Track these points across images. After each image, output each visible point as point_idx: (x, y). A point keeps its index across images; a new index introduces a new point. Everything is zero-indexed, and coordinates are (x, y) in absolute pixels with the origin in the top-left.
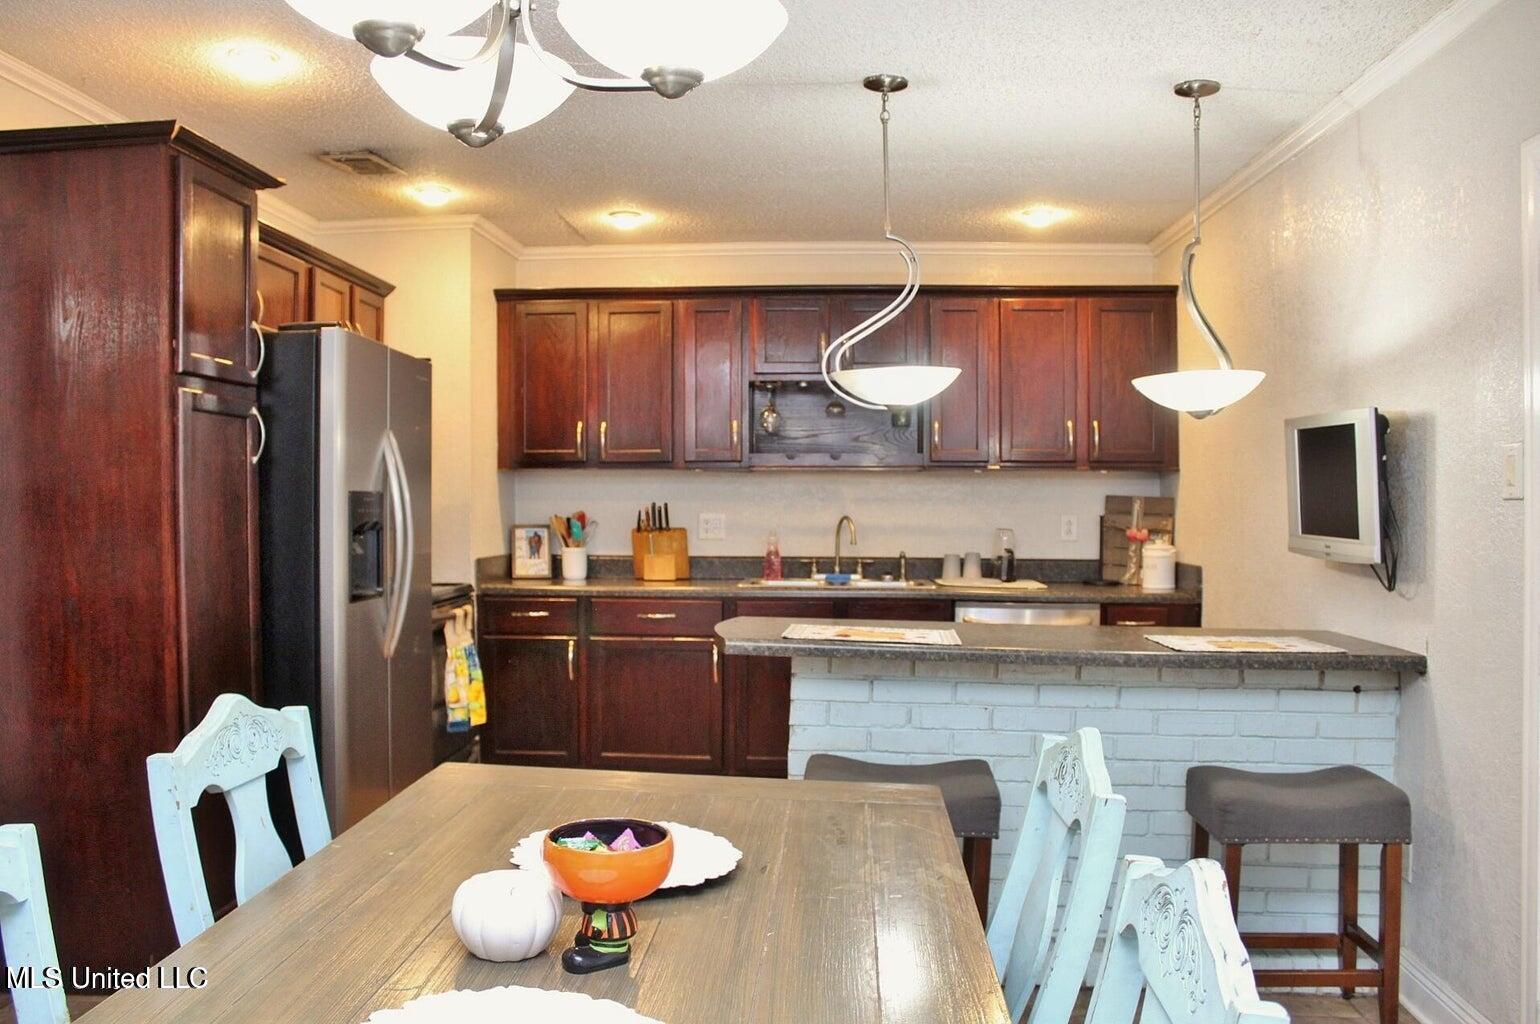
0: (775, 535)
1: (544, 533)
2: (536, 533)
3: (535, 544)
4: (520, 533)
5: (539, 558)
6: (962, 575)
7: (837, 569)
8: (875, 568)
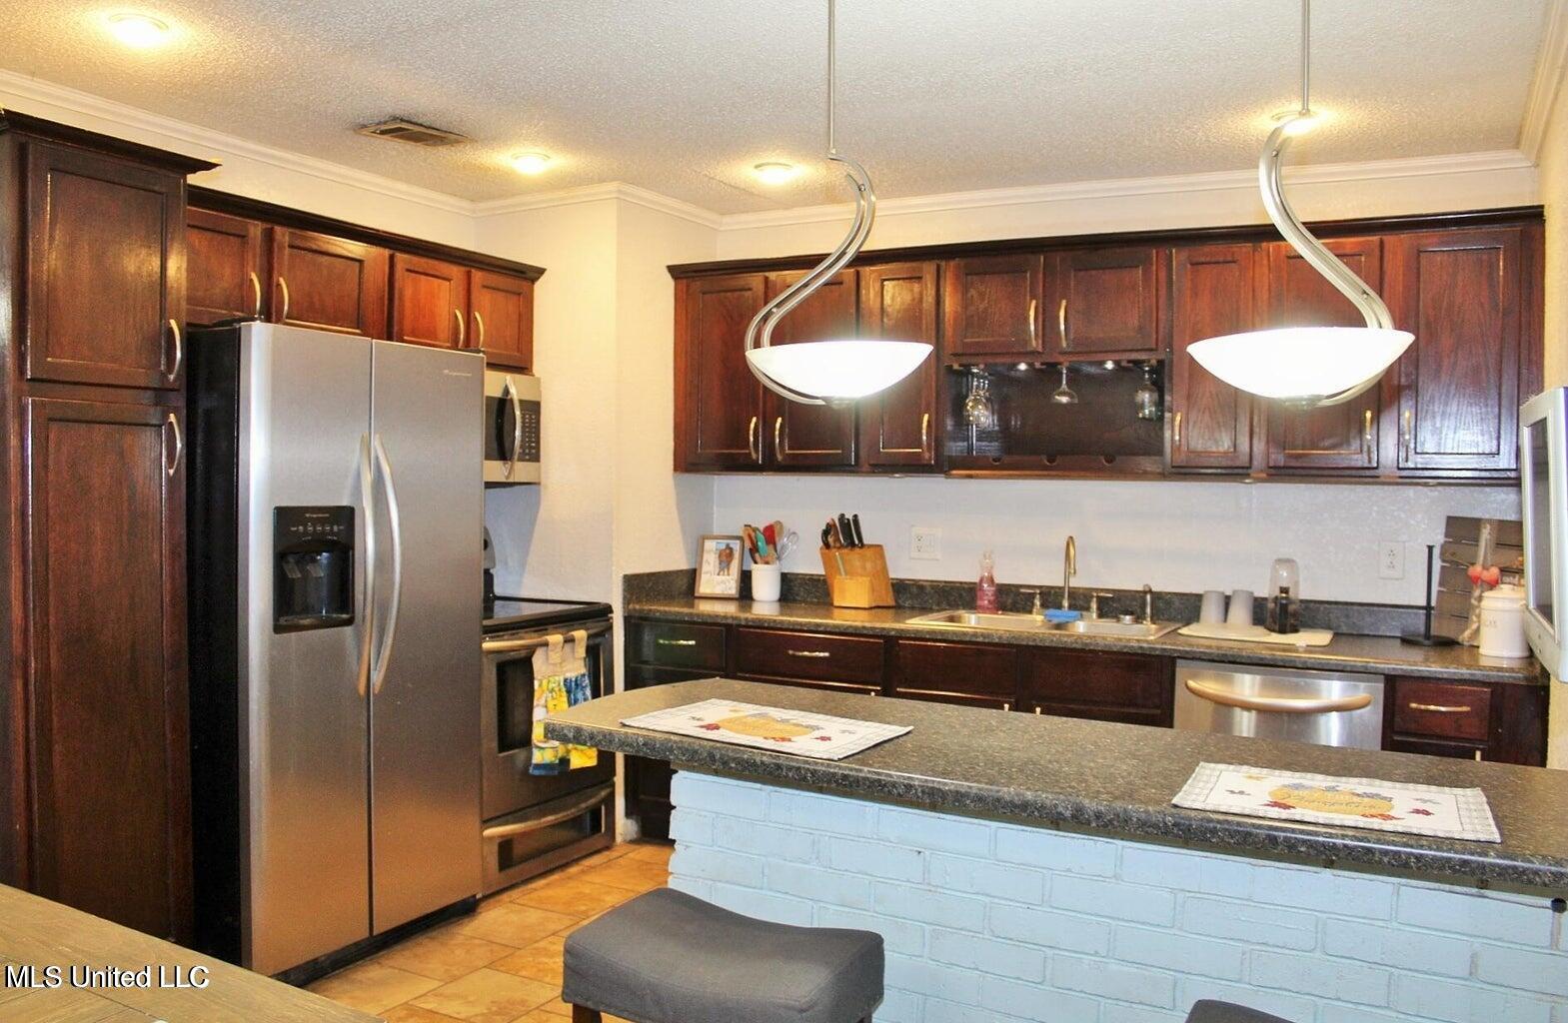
0: (990, 557)
1: (736, 545)
2: (728, 546)
3: (726, 557)
4: (710, 545)
5: (728, 575)
6: (1225, 620)
7: (1066, 604)
8: (1114, 604)
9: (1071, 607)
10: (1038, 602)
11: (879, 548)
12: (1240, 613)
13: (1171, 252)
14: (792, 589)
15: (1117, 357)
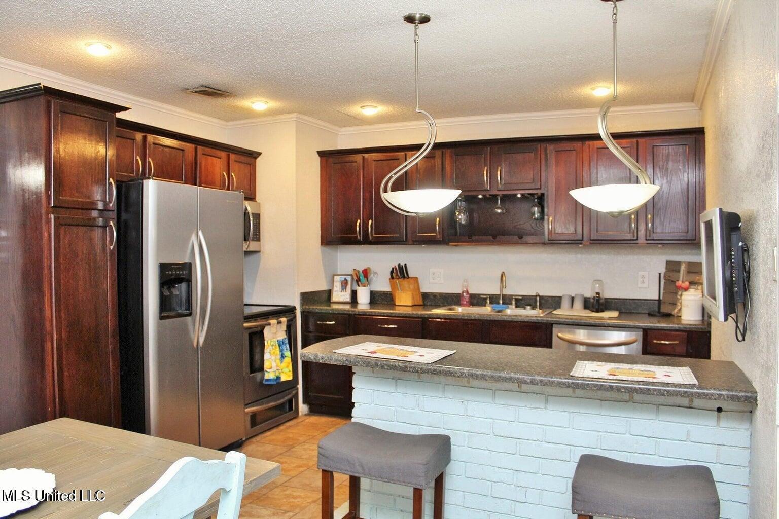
0: (467, 282)
1: (349, 278)
2: (345, 279)
3: (344, 284)
4: (337, 278)
5: (346, 292)
6: (572, 307)
7: (501, 302)
8: (522, 302)
9: (503, 303)
10: (488, 302)
11: (416, 279)
12: (578, 304)
13: (546, 146)
14: (376, 298)
15: (523, 192)
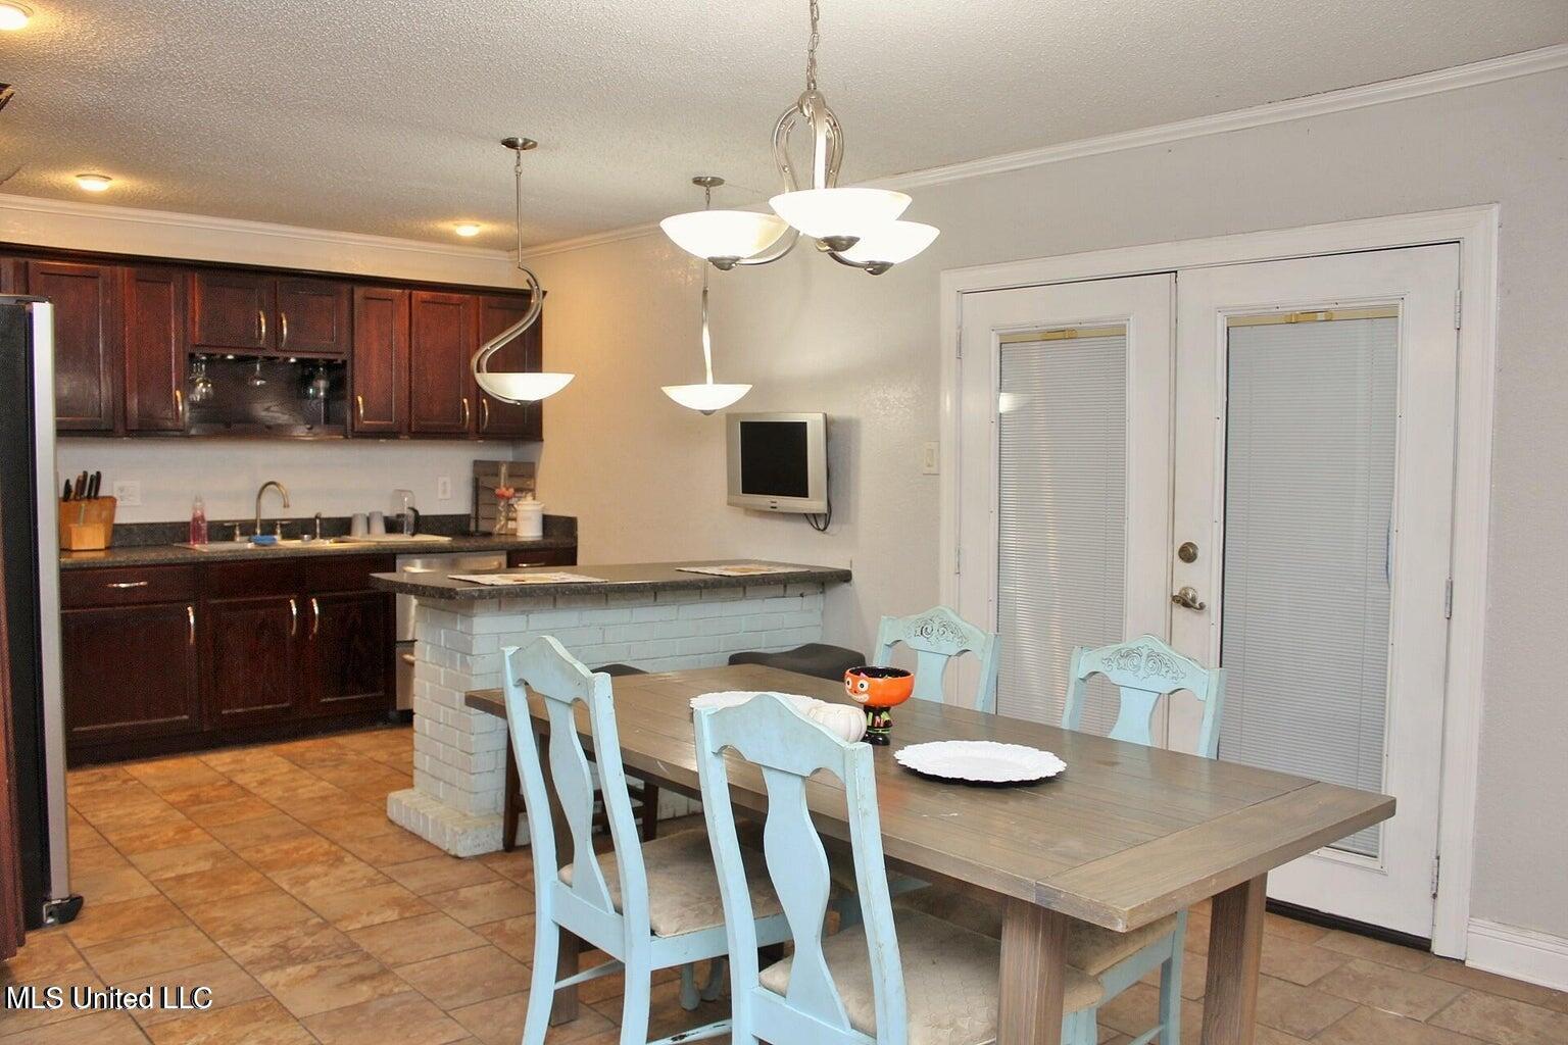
6: (369, 532)
7: (259, 531)
8: (295, 528)
9: (262, 534)
10: (238, 532)
11: (112, 500)
12: (378, 527)
15: (300, 356)
